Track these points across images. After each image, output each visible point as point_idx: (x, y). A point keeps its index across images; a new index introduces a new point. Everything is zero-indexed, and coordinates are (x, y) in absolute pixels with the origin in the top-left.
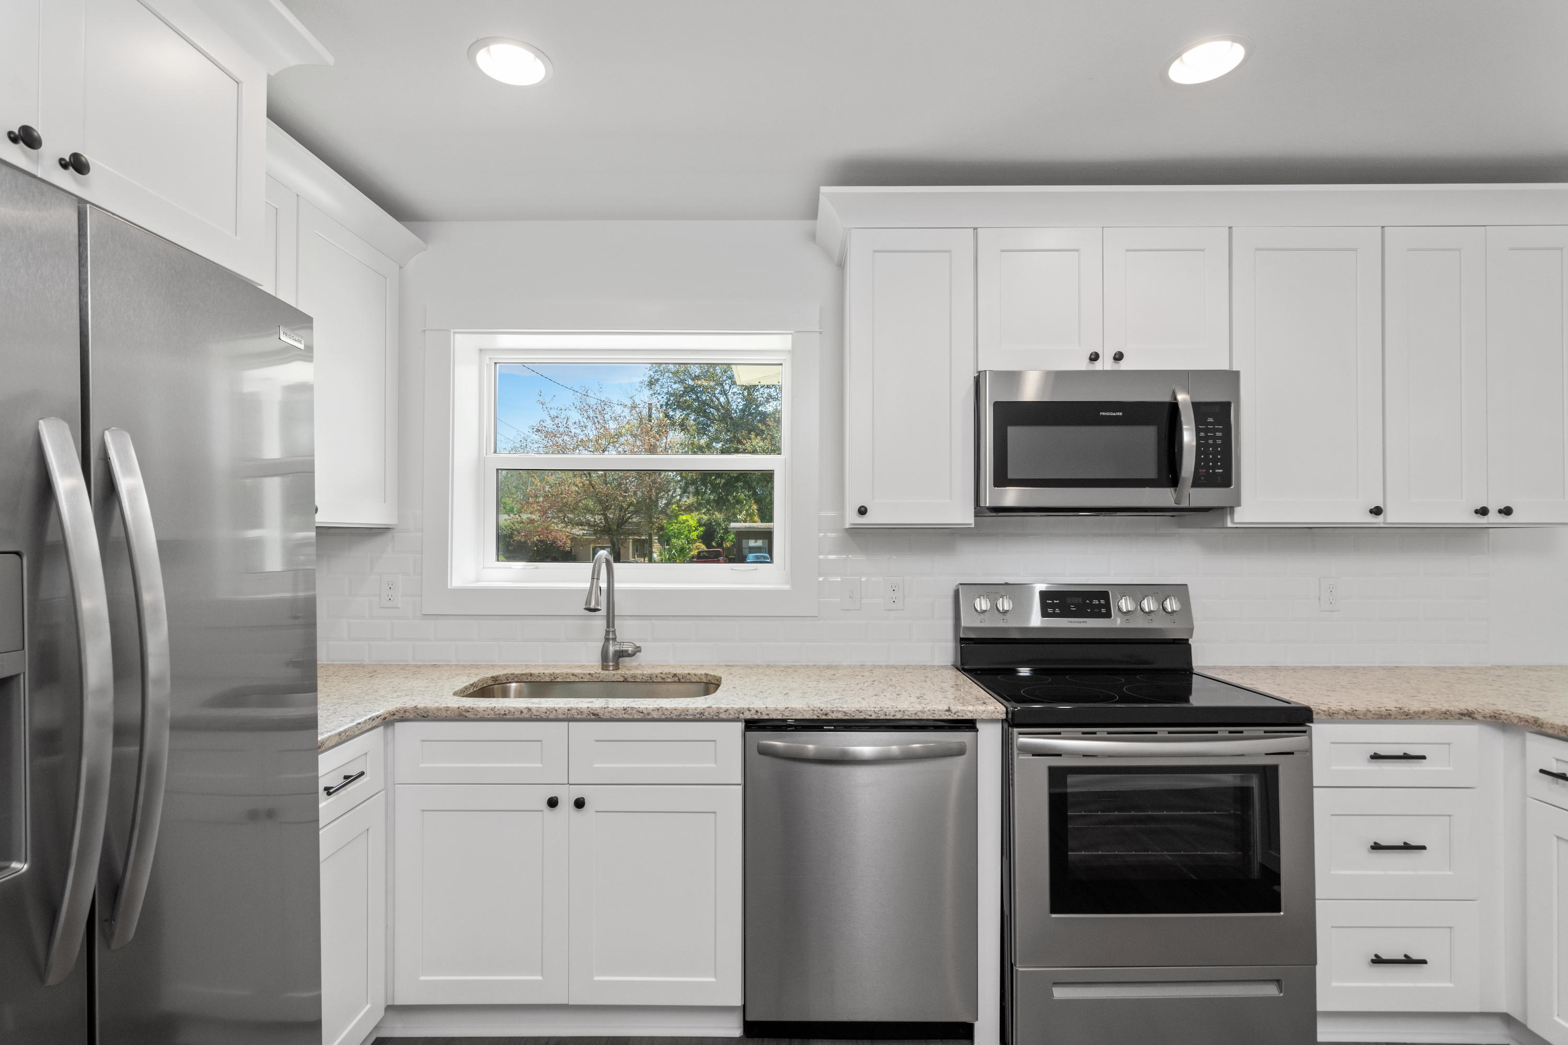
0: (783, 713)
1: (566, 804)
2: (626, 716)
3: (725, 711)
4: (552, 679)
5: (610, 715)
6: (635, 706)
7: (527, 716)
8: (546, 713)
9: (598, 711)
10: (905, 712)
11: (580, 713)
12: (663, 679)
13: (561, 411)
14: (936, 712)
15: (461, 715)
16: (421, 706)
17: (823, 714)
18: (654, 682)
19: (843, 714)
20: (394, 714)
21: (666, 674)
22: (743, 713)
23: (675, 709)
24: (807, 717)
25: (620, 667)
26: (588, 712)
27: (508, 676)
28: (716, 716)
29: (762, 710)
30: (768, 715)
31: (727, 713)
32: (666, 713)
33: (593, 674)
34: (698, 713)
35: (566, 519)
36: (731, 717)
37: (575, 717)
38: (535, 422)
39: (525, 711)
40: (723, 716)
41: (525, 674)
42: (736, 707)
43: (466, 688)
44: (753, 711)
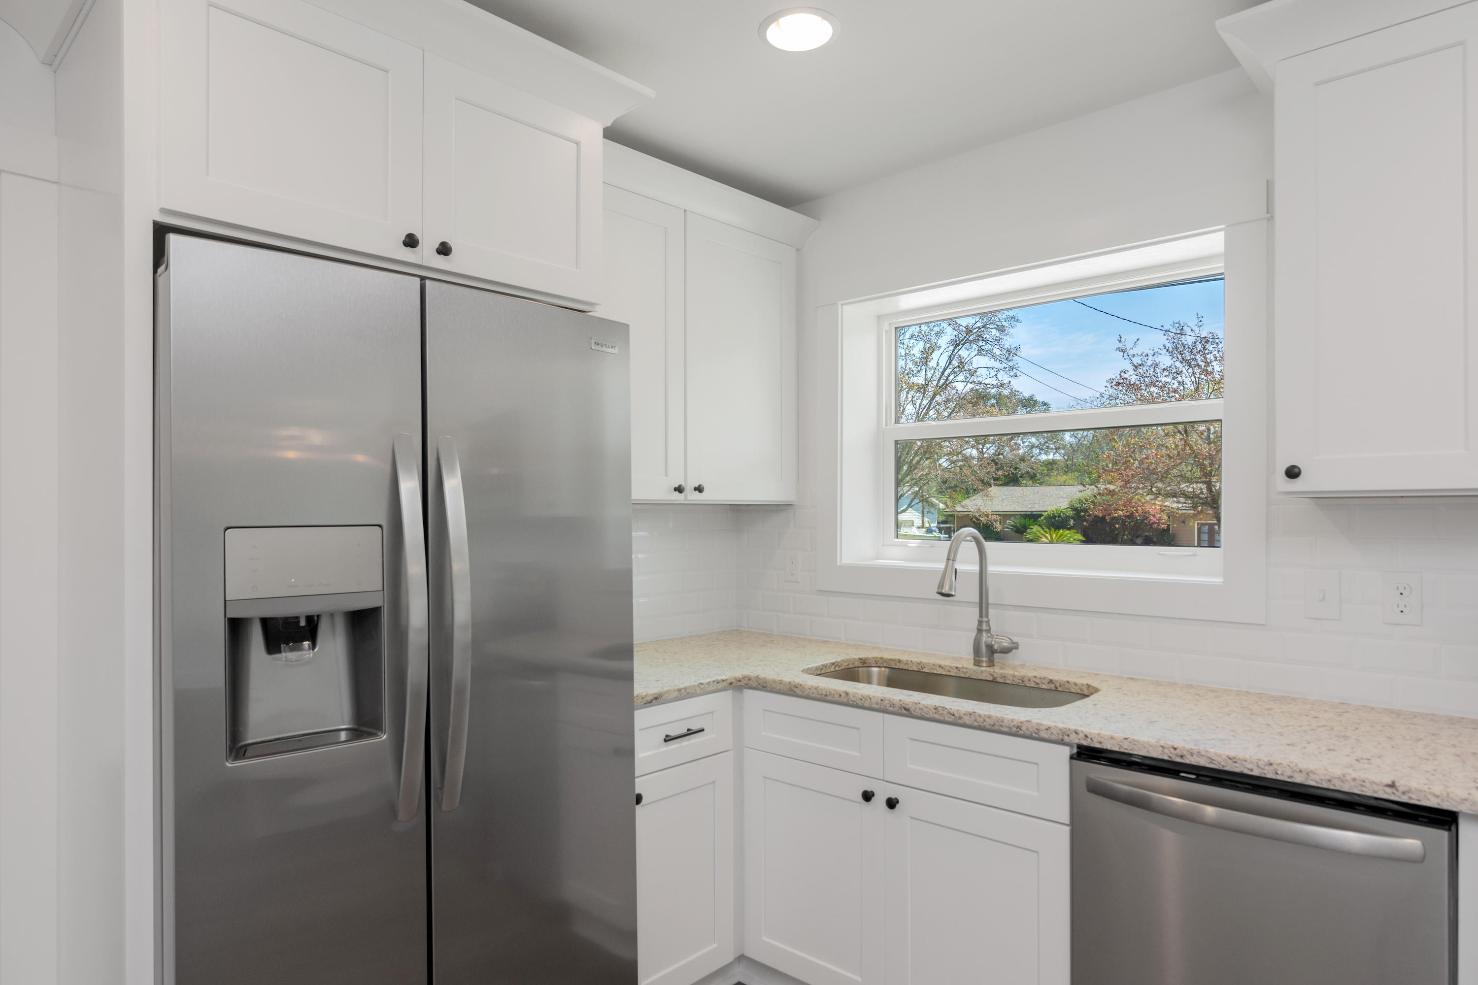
0: (1121, 744)
1: (879, 800)
2: (937, 716)
3: (1047, 729)
4: (919, 669)
5: (920, 712)
6: (947, 707)
7: (845, 700)
8: (861, 700)
9: (909, 706)
10: (1311, 774)
11: (892, 705)
12: (1037, 684)
13: (1147, 358)
14: (1367, 784)
15: (791, 690)
16: (762, 676)
17: (1177, 755)
18: (1026, 686)
19: (1208, 760)
20: (740, 681)
21: (1040, 678)
22: (1068, 735)
23: (989, 717)
24: (1154, 755)
25: (995, 664)
26: (900, 706)
27: (877, 660)
28: (1036, 733)
29: (1092, 736)
30: (1100, 743)
31: (1049, 732)
32: (978, 720)
33: (960, 668)
34: (1014, 726)
35: (1154, 489)
36: (1054, 737)
37: (888, 708)
38: (1114, 374)
39: (843, 695)
40: (1043, 734)
41: (894, 660)
42: (1061, 726)
43: (825, 666)
44: (1081, 735)
